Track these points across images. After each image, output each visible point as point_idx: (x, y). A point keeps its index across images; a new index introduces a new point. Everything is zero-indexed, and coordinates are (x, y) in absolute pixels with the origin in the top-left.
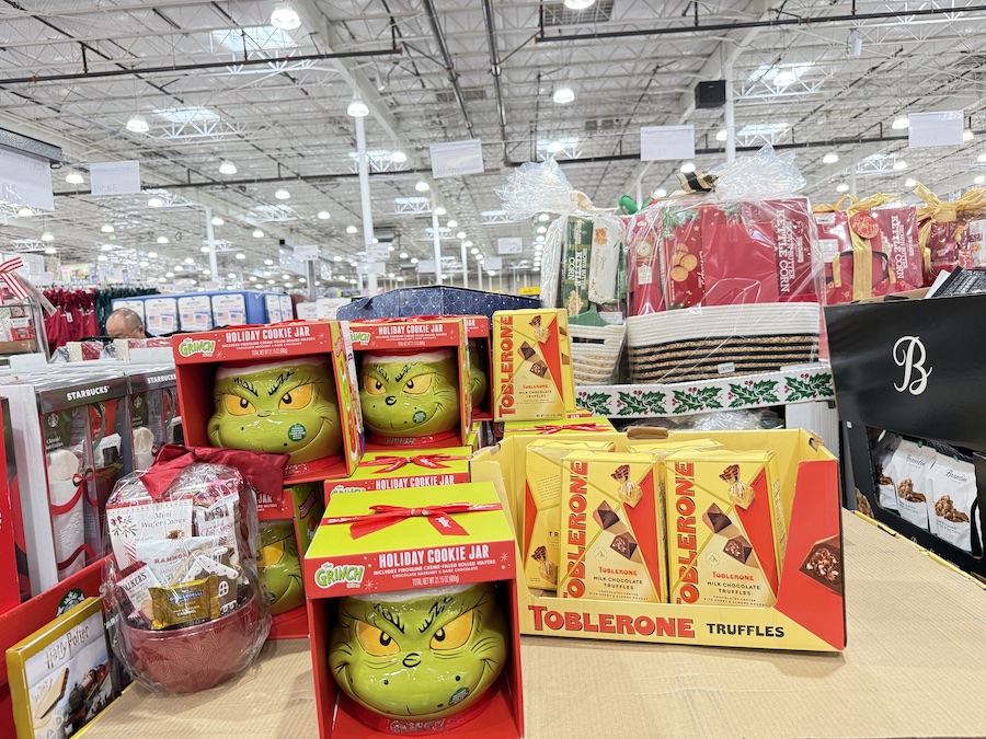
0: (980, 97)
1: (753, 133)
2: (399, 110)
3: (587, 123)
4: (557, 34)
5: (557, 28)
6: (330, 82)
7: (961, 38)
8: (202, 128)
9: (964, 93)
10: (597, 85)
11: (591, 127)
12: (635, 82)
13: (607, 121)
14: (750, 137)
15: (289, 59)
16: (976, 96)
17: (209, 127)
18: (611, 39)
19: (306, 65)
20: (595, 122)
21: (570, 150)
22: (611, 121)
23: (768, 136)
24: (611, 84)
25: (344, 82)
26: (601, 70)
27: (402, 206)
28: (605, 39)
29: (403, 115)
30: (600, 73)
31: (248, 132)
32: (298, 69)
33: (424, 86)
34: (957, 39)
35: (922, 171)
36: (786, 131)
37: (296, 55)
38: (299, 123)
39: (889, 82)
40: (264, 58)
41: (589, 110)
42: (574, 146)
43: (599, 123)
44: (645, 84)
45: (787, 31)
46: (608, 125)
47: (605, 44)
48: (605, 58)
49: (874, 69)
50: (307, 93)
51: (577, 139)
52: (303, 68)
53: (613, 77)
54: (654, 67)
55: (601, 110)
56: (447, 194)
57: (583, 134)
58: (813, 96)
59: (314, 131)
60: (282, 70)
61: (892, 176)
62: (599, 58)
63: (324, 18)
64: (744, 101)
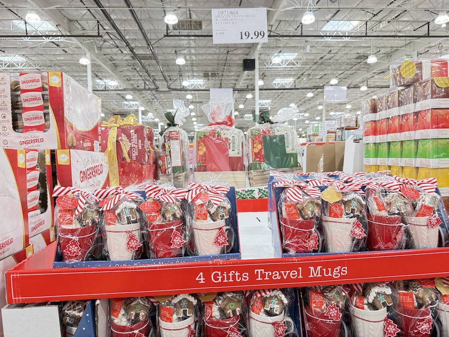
0: (368, 73)
1: (279, 82)
2: (114, 62)
3: (204, 74)
4: (178, 34)
5: (178, 31)
6: (76, 48)
7: (352, 48)
8: (18, 65)
9: (362, 71)
10: (204, 57)
11: (206, 75)
12: (221, 57)
13: (213, 74)
14: (278, 84)
15: (53, 36)
16: (366, 72)
17: (21, 65)
18: (203, 38)
19: (62, 39)
20: (208, 74)
21: (200, 85)
22: (215, 74)
23: (286, 84)
24: (210, 57)
25: (80, 48)
26: (203, 51)
27: (127, 105)
28: (200, 38)
29: (117, 65)
30: (203, 52)
31: (42, 68)
32: (58, 40)
33: (122, 52)
34: (351, 48)
35: (354, 102)
36: (292, 82)
37: (57, 35)
38: (67, 65)
39: (330, 64)
40: (41, 35)
41: (205, 68)
42: (202, 83)
43: (210, 74)
44: (225, 58)
45: (279, 40)
46: (214, 75)
47: (200, 40)
48: (203, 46)
49: (322, 58)
50: (66, 52)
51: (203, 81)
52: (60, 40)
53: (211, 54)
54: (227, 51)
55: (209, 69)
56: (148, 101)
57: (203, 78)
58: (299, 68)
59: (75, 69)
60: (49, 40)
61: (343, 103)
62: (200, 45)
63: (66, 18)
64: (270, 68)
